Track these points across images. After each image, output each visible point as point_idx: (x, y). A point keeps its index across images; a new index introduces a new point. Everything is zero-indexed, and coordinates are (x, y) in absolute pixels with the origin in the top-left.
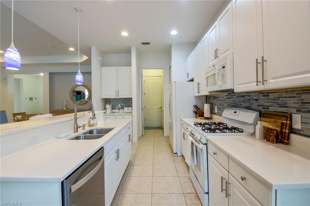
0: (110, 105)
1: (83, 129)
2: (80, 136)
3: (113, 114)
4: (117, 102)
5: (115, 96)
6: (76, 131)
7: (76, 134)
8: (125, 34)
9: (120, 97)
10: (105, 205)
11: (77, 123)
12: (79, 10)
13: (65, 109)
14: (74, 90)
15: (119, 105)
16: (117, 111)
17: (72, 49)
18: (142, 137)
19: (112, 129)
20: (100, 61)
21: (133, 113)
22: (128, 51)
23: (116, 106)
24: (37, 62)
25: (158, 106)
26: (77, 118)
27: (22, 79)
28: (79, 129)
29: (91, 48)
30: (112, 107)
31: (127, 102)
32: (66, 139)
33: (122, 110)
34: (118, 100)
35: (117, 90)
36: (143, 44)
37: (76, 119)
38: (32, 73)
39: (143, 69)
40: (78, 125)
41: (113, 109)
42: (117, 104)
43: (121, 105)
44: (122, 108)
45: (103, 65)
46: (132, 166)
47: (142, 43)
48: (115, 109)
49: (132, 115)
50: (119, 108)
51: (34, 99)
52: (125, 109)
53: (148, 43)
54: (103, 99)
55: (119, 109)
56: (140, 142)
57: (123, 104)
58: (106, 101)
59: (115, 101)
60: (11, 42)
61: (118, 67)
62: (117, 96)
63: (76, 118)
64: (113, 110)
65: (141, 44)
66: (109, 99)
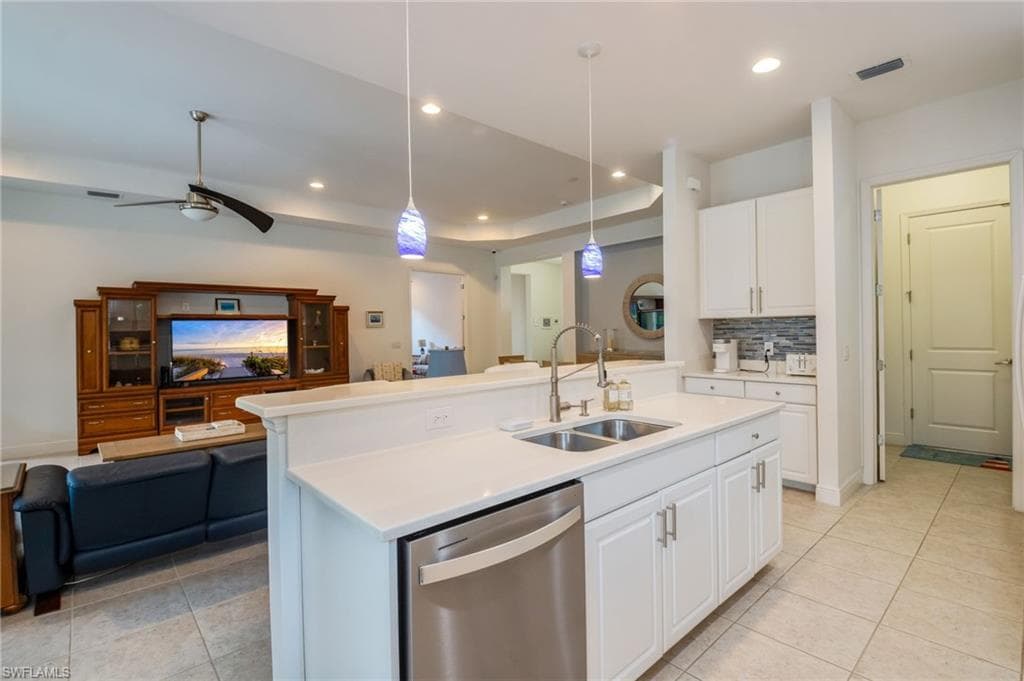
0: (727, 341)
1: (582, 415)
2: (561, 434)
3: (745, 376)
4: (762, 330)
5: (749, 310)
6: (555, 419)
7: (555, 424)
8: (767, 65)
9: (768, 312)
10: (586, 677)
11: (556, 394)
12: (590, 52)
13: (610, 349)
14: (635, 294)
15: (769, 345)
16: (759, 364)
17: (618, 174)
18: (873, 487)
19: (665, 428)
20: (694, 189)
21: (818, 377)
22: (800, 129)
23: (755, 347)
24: (549, 228)
25: (995, 352)
26: (557, 380)
27: (529, 275)
28: (563, 414)
29: (662, 154)
30: (739, 349)
31: (799, 333)
32: (514, 437)
33: (780, 362)
34: (763, 325)
35: (754, 286)
36: (865, 74)
37: (556, 383)
38: (545, 258)
39: (886, 185)
40: (561, 401)
41: (741, 357)
42: (761, 339)
43: (776, 345)
44: (781, 354)
45: (705, 204)
46: (772, 591)
47: (858, 73)
48: (752, 358)
49: (816, 386)
50: (769, 354)
51: (552, 322)
52: (787, 361)
53: (895, 65)
54: (704, 322)
55: (767, 361)
56: (856, 505)
57: (784, 342)
58: (717, 329)
59: (753, 326)
60: (409, 196)
61: (760, 200)
62: (755, 308)
63: (554, 381)
64: (743, 362)
65: (857, 78)
66: (731, 320)
